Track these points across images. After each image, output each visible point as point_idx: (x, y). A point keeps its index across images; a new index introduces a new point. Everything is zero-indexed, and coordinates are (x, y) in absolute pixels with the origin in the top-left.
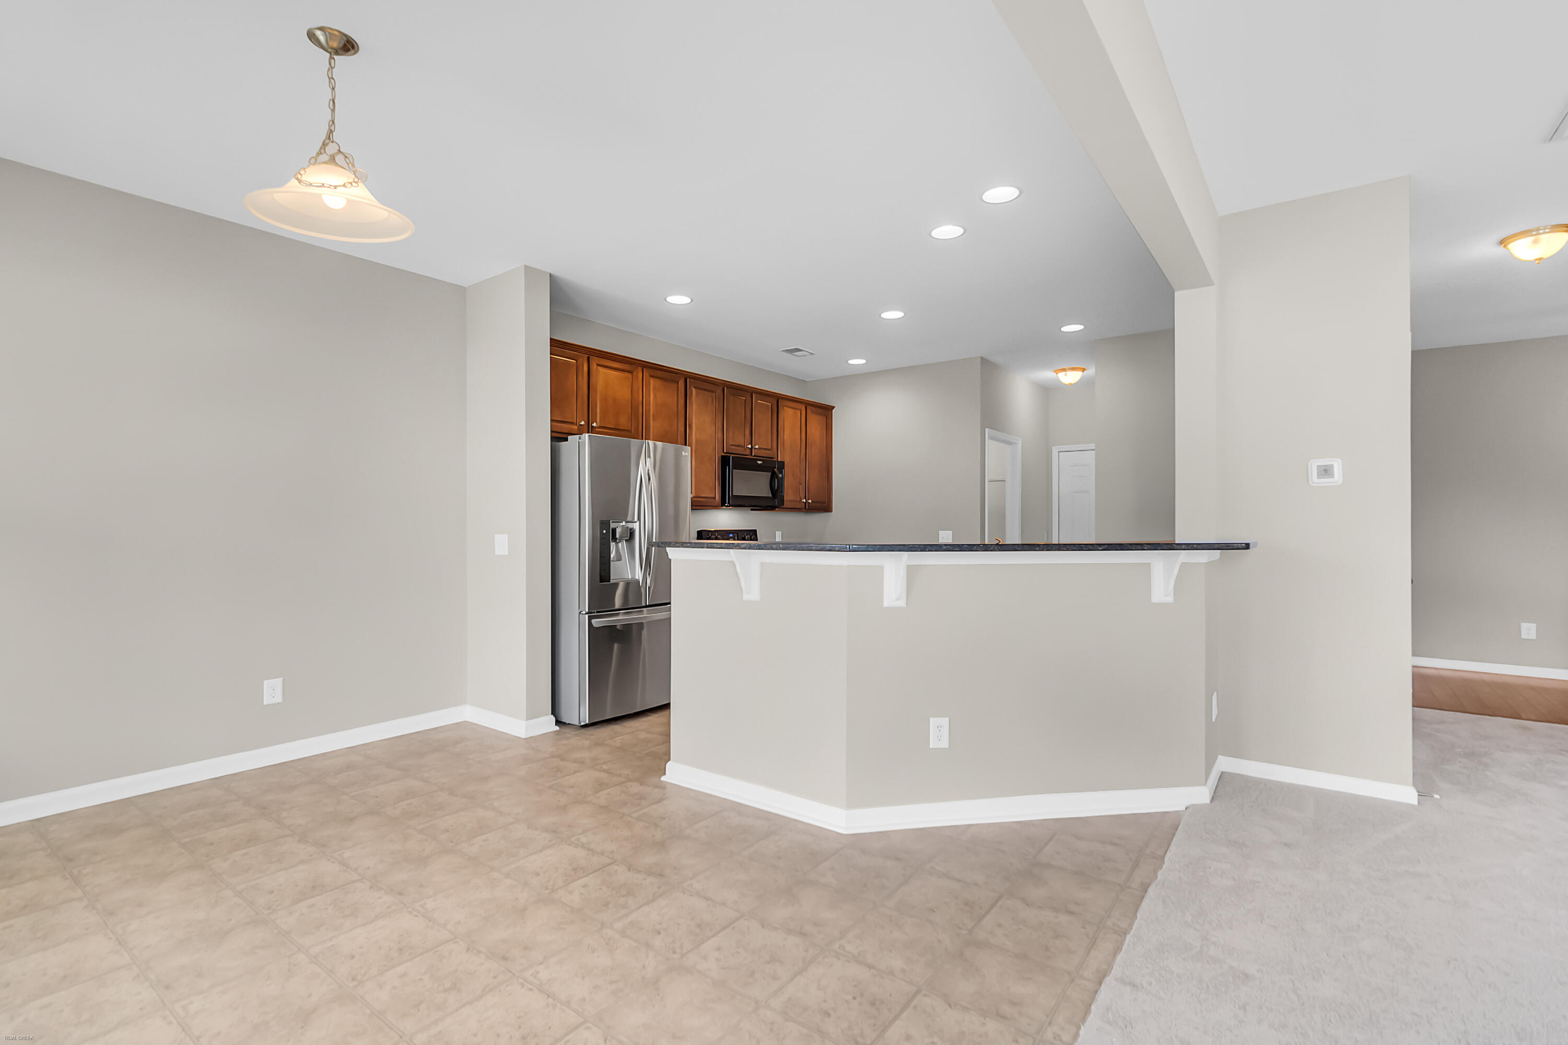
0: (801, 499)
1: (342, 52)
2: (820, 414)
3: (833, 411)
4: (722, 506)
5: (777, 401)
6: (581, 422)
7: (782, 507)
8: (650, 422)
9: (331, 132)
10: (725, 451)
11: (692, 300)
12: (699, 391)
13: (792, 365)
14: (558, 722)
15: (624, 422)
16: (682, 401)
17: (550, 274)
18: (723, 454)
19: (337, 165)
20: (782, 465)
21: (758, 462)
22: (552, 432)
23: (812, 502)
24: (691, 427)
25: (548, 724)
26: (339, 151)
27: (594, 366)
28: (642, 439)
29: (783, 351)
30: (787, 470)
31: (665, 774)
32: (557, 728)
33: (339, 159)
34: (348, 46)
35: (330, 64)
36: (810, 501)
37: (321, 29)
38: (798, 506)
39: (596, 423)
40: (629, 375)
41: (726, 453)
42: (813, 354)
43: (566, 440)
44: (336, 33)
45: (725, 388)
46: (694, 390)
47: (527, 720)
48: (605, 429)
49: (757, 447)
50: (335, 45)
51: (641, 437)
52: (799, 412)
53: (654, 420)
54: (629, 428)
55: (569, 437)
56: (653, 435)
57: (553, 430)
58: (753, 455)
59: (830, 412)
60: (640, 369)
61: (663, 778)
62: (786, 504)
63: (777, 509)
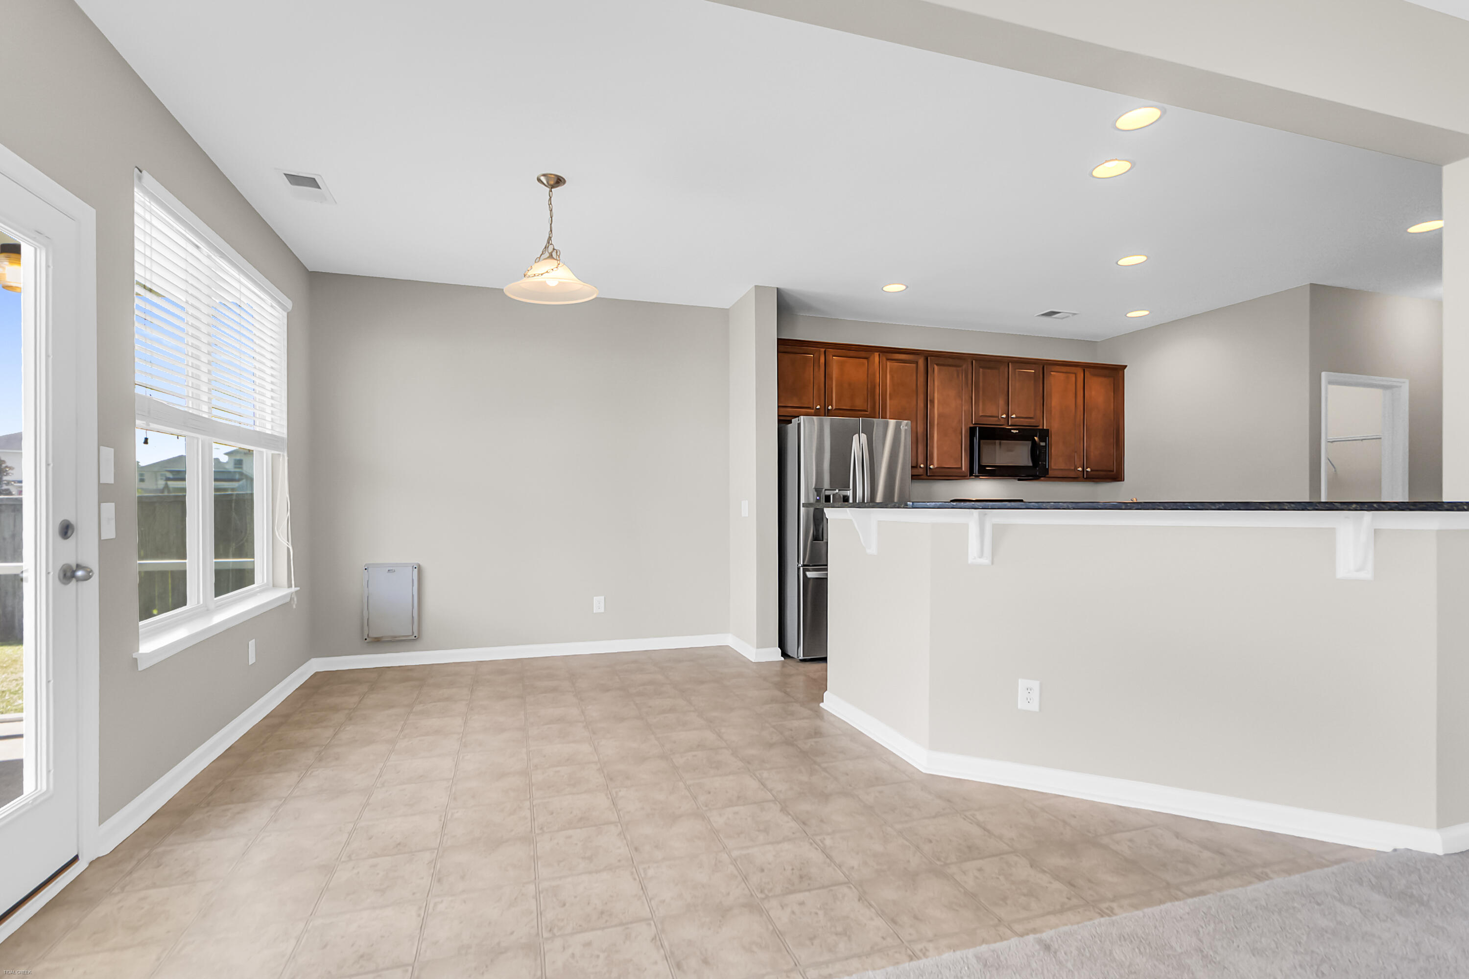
0: (1076, 468)
1: (557, 185)
2: (1105, 376)
3: (1125, 370)
4: (970, 476)
5: (1043, 367)
6: (817, 406)
7: (1047, 476)
8: (886, 400)
9: (550, 238)
10: (973, 423)
11: (907, 287)
12: (942, 367)
13: (1051, 327)
14: (784, 654)
15: (859, 403)
16: (921, 379)
17: (777, 288)
18: (972, 426)
19: (554, 259)
20: (1045, 434)
21: (1012, 431)
22: (779, 416)
23: (1091, 470)
24: (932, 402)
25: (775, 654)
26: (554, 249)
27: (829, 357)
28: (879, 418)
29: (1039, 316)
30: (1054, 438)
31: (823, 702)
32: (782, 659)
33: (554, 254)
34: (559, 181)
35: (550, 195)
36: (1089, 470)
37: (544, 175)
38: (1072, 474)
39: (832, 406)
40: (865, 361)
41: (974, 424)
42: (1075, 314)
43: (791, 422)
44: (553, 176)
45: (974, 361)
46: (936, 367)
47: (757, 648)
48: (839, 412)
49: (1014, 416)
50: (552, 183)
51: (878, 416)
52: (1074, 375)
53: (890, 399)
54: (865, 409)
55: (793, 420)
56: (890, 412)
57: (780, 414)
58: (1010, 424)
59: (1121, 372)
60: (877, 354)
61: (821, 705)
62: (1051, 473)
63: (1042, 478)
